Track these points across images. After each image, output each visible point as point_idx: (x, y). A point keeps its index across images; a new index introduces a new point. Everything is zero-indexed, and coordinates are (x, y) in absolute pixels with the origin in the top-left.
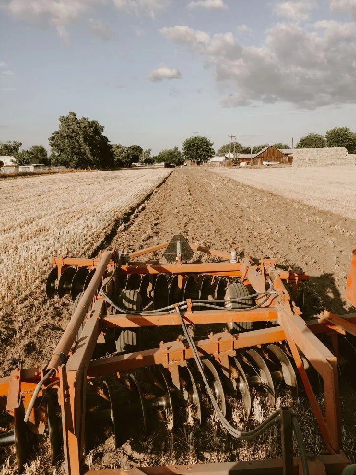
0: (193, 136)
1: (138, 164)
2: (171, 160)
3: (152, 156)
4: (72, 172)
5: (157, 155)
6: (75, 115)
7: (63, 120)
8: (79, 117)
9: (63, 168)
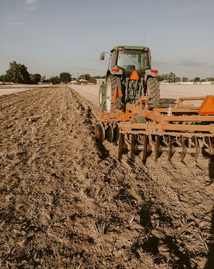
0: (65, 72)
1: (40, 83)
2: (55, 81)
3: (46, 79)
4: (16, 84)
5: (49, 79)
6: (15, 62)
7: (11, 64)
8: (17, 64)
9: (12, 83)
